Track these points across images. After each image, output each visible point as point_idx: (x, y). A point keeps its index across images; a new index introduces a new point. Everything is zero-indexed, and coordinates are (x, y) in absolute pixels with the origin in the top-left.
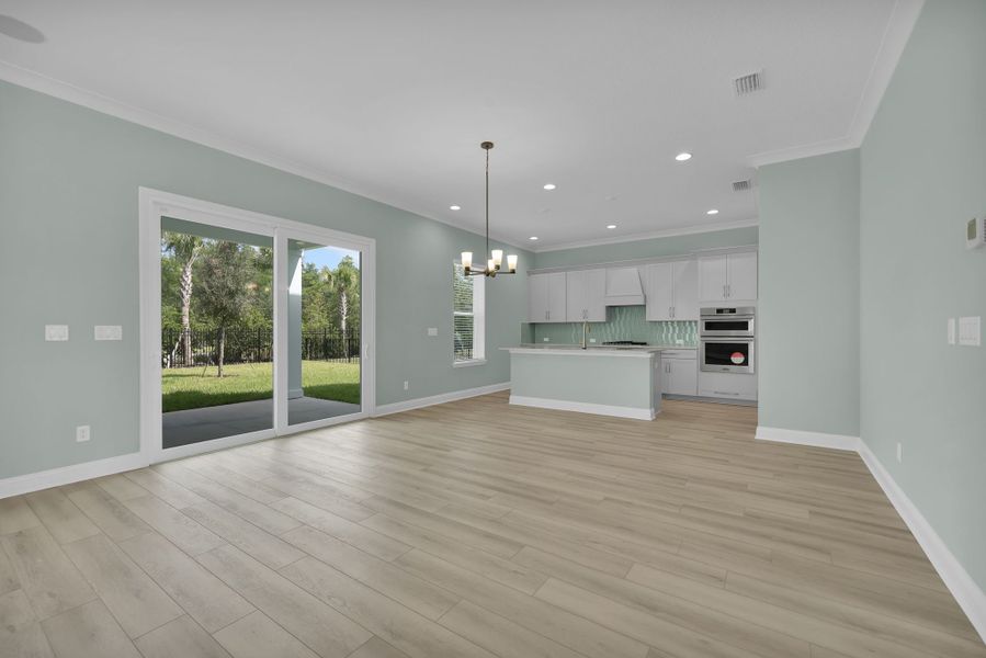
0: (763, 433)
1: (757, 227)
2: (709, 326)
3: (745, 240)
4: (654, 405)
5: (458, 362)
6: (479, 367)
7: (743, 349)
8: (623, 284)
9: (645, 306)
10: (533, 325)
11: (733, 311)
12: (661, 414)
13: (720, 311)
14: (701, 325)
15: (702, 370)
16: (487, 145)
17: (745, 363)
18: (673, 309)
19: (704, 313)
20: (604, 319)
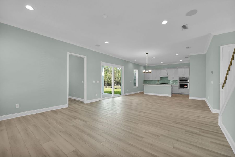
0: (190, 98)
1: (189, 63)
2: (180, 81)
3: (187, 65)
4: (171, 94)
5: (134, 87)
6: (137, 88)
7: (187, 85)
8: (164, 73)
9: (168, 77)
10: (145, 80)
11: (185, 78)
12: (172, 96)
13: (182, 78)
14: (179, 81)
15: (179, 89)
17: (187, 87)
18: (173, 77)
19: (179, 78)
20: (160, 79)
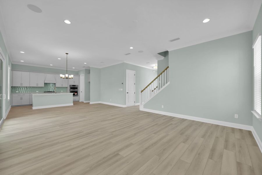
2: (71, 88)
7: (77, 92)
9: (55, 83)
10: (12, 87)
11: (75, 85)
12: (74, 104)
13: (73, 85)
14: (69, 88)
16: (67, 54)
17: (77, 94)
18: (62, 85)
19: (70, 86)
20: (44, 86)
